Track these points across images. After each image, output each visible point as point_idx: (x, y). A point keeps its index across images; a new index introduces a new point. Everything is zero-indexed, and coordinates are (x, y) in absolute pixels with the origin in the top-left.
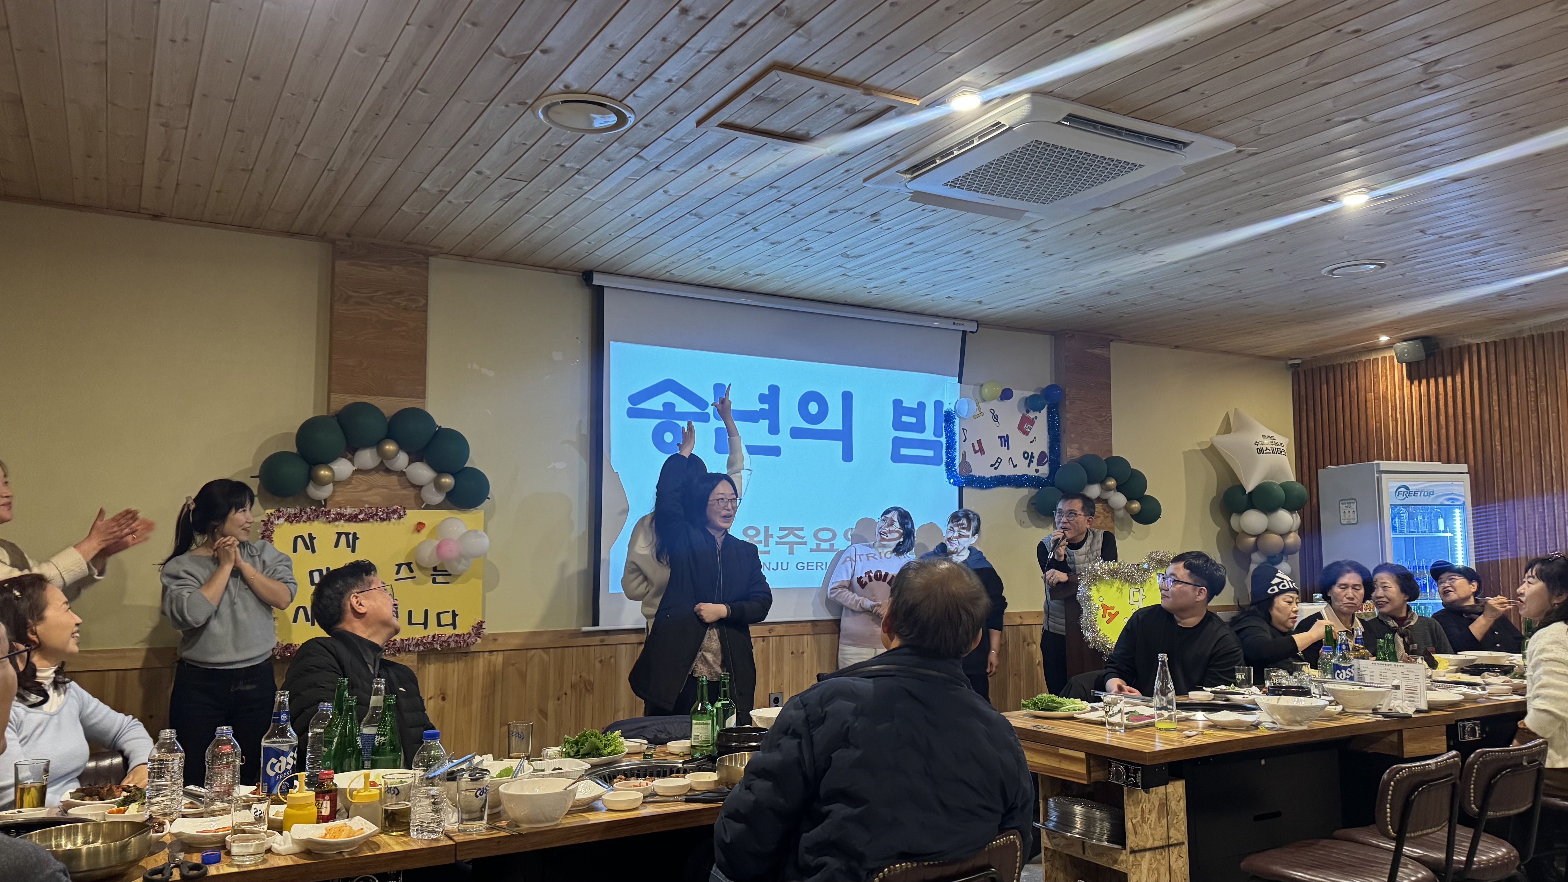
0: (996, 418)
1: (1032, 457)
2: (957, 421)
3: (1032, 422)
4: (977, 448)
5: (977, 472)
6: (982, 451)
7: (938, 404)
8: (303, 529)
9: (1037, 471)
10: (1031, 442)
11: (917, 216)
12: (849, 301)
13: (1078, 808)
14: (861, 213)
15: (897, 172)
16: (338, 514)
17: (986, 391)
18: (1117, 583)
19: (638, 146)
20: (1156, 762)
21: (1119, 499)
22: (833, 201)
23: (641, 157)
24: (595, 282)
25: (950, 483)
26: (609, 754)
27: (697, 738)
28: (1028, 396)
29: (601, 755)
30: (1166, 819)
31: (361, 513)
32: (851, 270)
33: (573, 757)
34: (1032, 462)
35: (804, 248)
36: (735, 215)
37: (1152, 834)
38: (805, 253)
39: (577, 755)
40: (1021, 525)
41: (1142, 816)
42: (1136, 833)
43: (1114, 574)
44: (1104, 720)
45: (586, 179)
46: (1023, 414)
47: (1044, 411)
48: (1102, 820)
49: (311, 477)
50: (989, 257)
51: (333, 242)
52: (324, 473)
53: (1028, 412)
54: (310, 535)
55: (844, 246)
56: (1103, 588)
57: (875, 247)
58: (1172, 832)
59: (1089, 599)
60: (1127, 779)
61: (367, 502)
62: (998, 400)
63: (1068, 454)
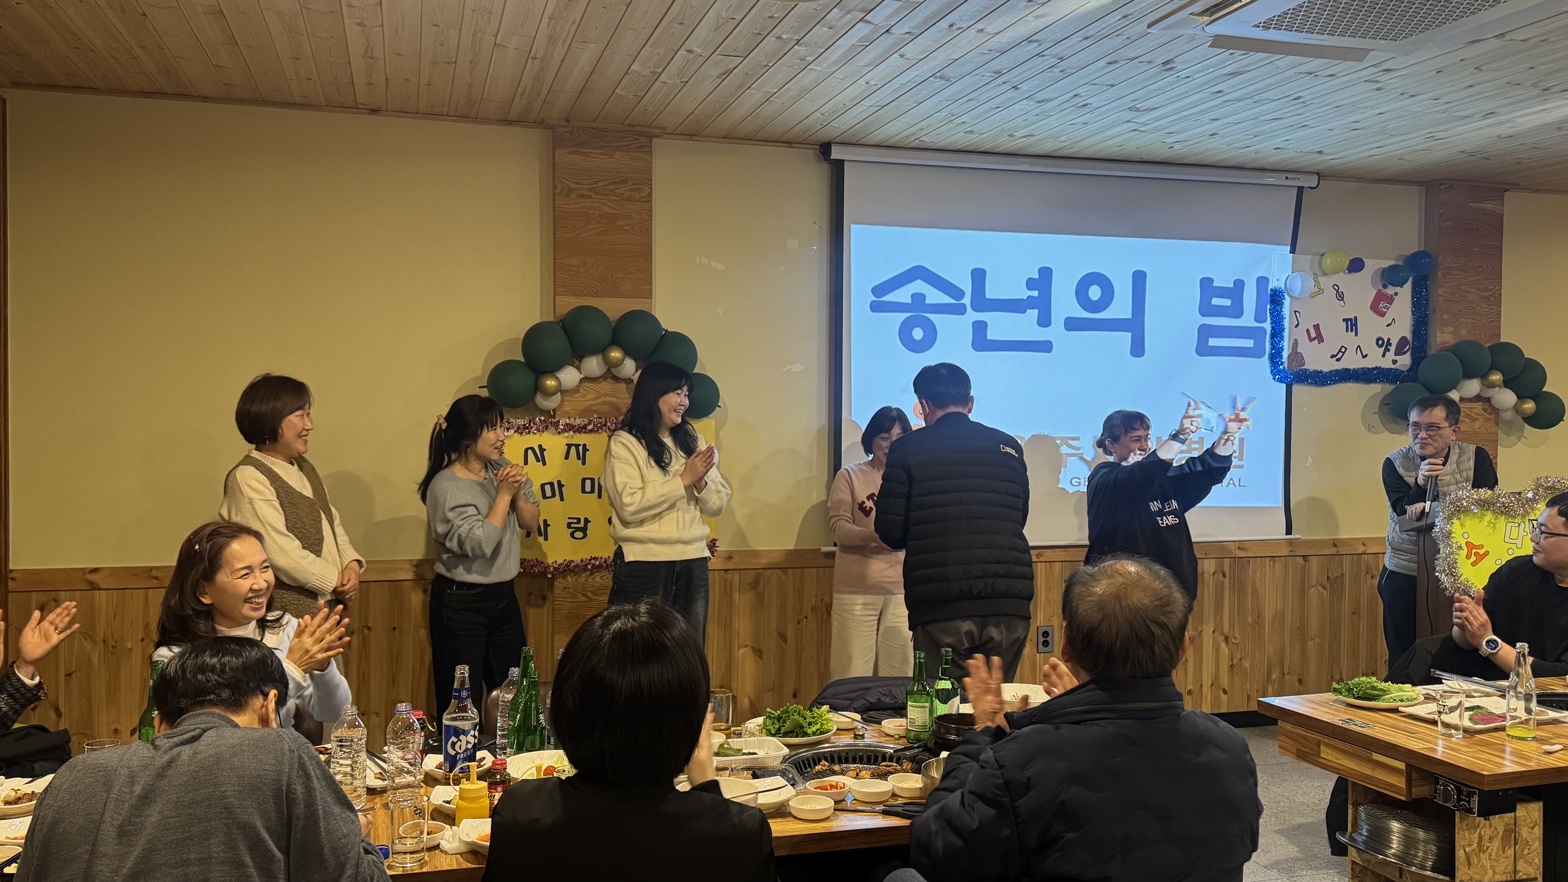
0: (1340, 297)
1: (1389, 344)
2: (1287, 302)
3: (1390, 300)
4: (1313, 335)
5: (1310, 365)
6: (1320, 338)
7: (1262, 281)
8: (533, 440)
9: (1395, 362)
10: (1387, 326)
11: (1224, 62)
12: (1145, 158)
13: (1395, 824)
14: (1150, 62)
15: (1191, 14)
16: (567, 424)
17: (1328, 262)
18: (1489, 516)
19: (862, 10)
20: (1498, 787)
21: (1506, 398)
22: (1110, 52)
23: (869, 22)
24: (834, 156)
25: (1274, 379)
26: (814, 734)
27: (912, 722)
28: (1386, 266)
29: (806, 734)
30: (1513, 849)
31: (589, 424)
32: (1144, 124)
33: (773, 735)
34: (1389, 350)
35: (1080, 104)
36: (989, 74)
37: (1491, 866)
38: (1083, 109)
39: (777, 733)
40: (1369, 430)
41: (1479, 844)
42: (1469, 864)
43: (1484, 505)
44: (1436, 717)
45: (808, 50)
46: (1379, 291)
47: (1408, 286)
48: (1426, 842)
49: (538, 388)
50: (1327, 102)
51: (552, 128)
52: (550, 383)
53: (1385, 287)
54: (540, 446)
55: (1132, 99)
56: (1469, 522)
57: (1173, 97)
58: (1521, 865)
59: (1448, 535)
60: (1458, 802)
61: (596, 412)
62: (1345, 273)
63: (1438, 340)
